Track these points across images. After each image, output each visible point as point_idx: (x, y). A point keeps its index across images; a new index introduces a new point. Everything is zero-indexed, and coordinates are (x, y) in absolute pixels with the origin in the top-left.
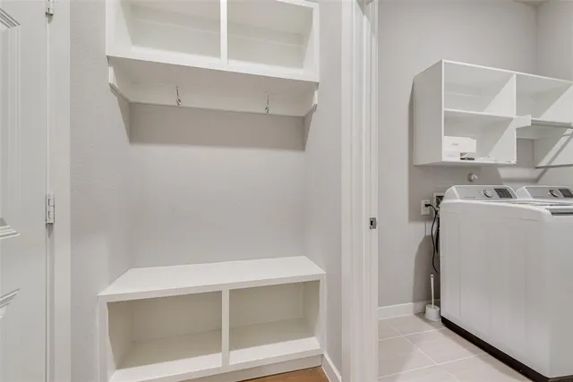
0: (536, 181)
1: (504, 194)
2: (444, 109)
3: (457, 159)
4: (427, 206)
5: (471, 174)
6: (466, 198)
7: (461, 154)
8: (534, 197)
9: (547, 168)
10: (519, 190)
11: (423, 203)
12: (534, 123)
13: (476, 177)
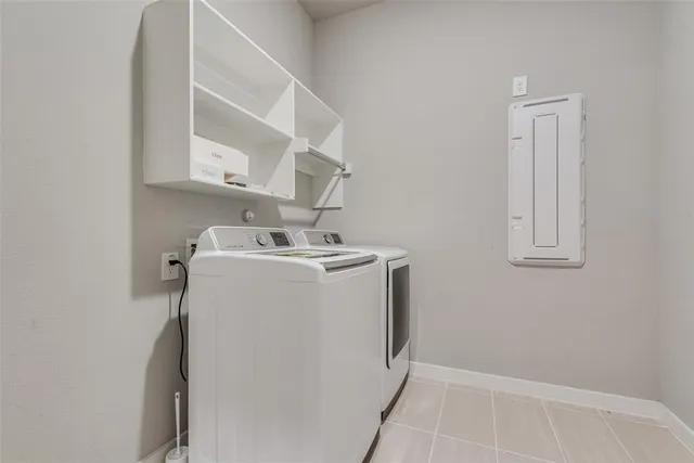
0: (313, 224)
1: (280, 240)
2: (192, 83)
3: (220, 182)
4: (172, 263)
5: (245, 211)
6: (229, 248)
7: (227, 176)
8: (312, 244)
9: (322, 209)
10: (297, 235)
11: (166, 257)
12: (311, 152)
13: (252, 215)
